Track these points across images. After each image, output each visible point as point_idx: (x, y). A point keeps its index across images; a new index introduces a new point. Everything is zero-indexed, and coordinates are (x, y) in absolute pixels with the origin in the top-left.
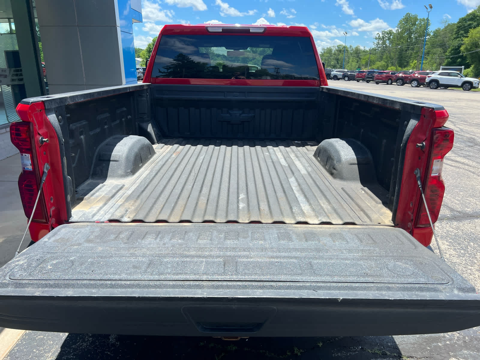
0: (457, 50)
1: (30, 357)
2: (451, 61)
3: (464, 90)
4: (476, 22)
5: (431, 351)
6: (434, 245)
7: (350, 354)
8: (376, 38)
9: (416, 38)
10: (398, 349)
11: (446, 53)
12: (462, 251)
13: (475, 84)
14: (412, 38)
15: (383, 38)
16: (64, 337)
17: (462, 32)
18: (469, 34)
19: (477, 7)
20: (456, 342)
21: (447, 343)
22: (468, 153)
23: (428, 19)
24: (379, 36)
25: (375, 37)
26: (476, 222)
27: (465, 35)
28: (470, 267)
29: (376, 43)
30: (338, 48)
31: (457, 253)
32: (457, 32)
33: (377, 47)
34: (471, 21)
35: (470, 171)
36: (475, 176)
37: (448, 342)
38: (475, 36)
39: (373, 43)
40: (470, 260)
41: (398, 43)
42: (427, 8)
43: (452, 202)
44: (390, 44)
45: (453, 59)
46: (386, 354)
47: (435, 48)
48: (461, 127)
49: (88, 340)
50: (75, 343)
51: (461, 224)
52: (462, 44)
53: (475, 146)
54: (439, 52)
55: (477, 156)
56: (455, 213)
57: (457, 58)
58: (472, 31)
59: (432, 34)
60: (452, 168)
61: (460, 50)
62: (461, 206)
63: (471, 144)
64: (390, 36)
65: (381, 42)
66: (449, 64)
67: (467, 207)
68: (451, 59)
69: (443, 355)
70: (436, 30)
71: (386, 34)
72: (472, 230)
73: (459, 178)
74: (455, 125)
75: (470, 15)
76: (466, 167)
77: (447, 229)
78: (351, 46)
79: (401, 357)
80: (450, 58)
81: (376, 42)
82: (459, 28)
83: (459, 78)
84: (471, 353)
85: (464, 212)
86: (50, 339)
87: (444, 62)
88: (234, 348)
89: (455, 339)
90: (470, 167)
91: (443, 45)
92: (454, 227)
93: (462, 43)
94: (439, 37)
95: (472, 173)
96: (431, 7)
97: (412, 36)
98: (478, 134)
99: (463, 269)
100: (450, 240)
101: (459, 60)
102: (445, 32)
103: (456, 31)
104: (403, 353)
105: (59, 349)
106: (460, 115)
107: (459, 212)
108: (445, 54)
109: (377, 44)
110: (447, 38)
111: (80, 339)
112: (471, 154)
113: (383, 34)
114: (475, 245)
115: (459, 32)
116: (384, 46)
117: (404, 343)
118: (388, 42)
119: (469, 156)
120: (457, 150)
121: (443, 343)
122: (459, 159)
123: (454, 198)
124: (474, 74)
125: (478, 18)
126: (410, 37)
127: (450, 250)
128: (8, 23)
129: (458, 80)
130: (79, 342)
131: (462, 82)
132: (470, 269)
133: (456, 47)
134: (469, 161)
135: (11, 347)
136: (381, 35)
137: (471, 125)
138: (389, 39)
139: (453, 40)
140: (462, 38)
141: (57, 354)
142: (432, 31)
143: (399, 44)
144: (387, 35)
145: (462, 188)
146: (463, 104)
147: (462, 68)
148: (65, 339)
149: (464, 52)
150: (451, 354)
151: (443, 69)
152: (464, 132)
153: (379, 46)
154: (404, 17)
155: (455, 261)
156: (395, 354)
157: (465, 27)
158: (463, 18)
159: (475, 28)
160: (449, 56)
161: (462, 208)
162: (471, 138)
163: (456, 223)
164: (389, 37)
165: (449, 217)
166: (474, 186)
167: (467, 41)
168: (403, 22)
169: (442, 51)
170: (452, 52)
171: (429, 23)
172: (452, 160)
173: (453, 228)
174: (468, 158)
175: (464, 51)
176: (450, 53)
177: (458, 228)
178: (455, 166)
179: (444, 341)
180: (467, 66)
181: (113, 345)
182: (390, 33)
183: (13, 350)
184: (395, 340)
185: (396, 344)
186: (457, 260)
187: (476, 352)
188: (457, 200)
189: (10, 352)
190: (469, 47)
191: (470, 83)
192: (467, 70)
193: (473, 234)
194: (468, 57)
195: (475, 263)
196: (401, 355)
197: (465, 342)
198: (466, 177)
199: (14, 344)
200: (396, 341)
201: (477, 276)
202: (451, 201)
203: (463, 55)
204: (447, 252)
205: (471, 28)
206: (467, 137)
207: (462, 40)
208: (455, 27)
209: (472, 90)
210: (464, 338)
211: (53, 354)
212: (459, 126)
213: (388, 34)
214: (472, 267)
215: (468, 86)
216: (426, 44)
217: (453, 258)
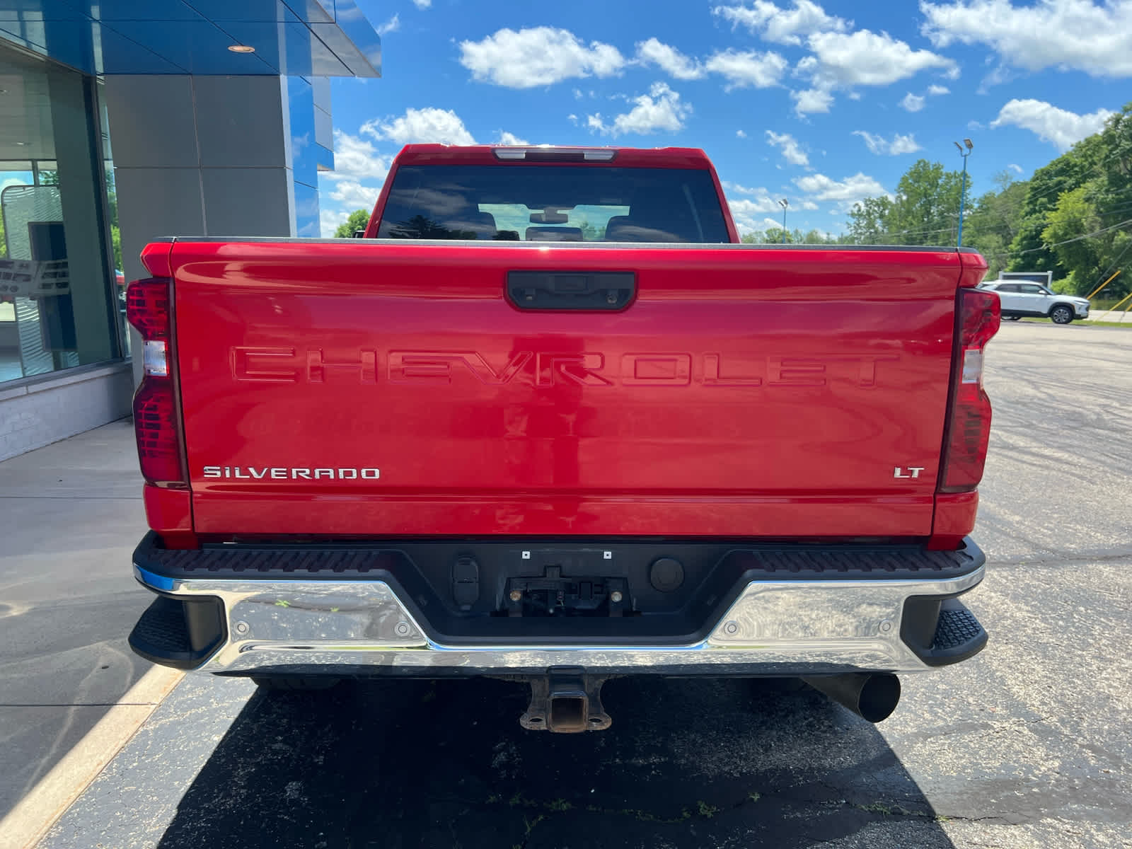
0: (1033, 239)
1: (109, 826)
2: (1022, 262)
3: (1056, 322)
4: (1073, 179)
5: (998, 806)
6: (998, 611)
7: (821, 814)
8: (853, 215)
9: (941, 214)
10: (926, 803)
11: (1010, 246)
12: (1061, 623)
13: (1080, 309)
14: (931, 214)
15: (869, 214)
16: (183, 789)
17: (1044, 200)
18: (1060, 205)
19: (1072, 146)
20: (1053, 789)
21: (1033, 790)
22: (1068, 441)
23: (964, 174)
24: (859, 210)
25: (850, 212)
26: (1089, 569)
27: (1050, 206)
28: (1080, 652)
29: (853, 225)
30: (769, 235)
31: (1049, 626)
32: (1032, 200)
33: (856, 233)
34: (1061, 176)
35: (1073, 474)
36: (1085, 483)
37: (1035, 790)
38: (1073, 208)
39: (846, 226)
40: (1079, 639)
41: (902, 224)
42: (961, 148)
43: (1036, 532)
44: (884, 227)
45: (1026, 259)
46: (901, 814)
47: (984, 234)
48: (1050, 391)
49: (238, 794)
50: (209, 799)
51: (1057, 573)
52: (1046, 226)
53: (1084, 428)
54: (994, 245)
55: (1087, 446)
56: (1044, 552)
57: (1036, 257)
58: (1065, 197)
59: (976, 206)
60: (1034, 468)
61: (1042, 239)
62: (1055, 539)
63: (1072, 424)
64: (884, 209)
65: (863, 223)
66: (1018, 268)
67: (1069, 541)
68: (1023, 257)
69: (1025, 813)
70: (986, 197)
71: (875, 206)
72: (1081, 584)
73: (1050, 487)
74: (1036, 388)
75: (1059, 162)
76: (1065, 466)
77: (1026, 581)
78: (796, 232)
79: (934, 819)
80: (1020, 257)
81: (852, 221)
82: (1036, 192)
83: (1043, 296)
84: (1087, 808)
85: (1063, 551)
86: (152, 792)
87: (1007, 265)
88: (565, 807)
89: (1050, 783)
90: (1073, 467)
91: (1002, 229)
92: (1042, 578)
93: (1045, 222)
94: (992, 212)
95: (1079, 478)
96: (970, 146)
97: (932, 211)
98: (1089, 404)
99: (1065, 655)
100: (1033, 603)
101: (1040, 261)
102: (1005, 199)
103: (1030, 198)
104: (937, 811)
105: (174, 812)
106: (1049, 370)
107: (1054, 551)
108: (1006, 249)
109: (855, 227)
110: (1009, 213)
111: (219, 793)
112: (1076, 443)
113: (867, 205)
114: (1089, 611)
115: (1037, 199)
116: (872, 231)
117: (938, 791)
118: (879, 224)
119: (1071, 446)
120: (1044, 436)
121: (1026, 791)
122: (1047, 452)
123: (1039, 524)
124: (1075, 290)
125: (1076, 169)
126: (928, 213)
127: (1033, 620)
128: (32, 172)
129: (1040, 300)
130: (217, 797)
131: (1050, 305)
132: (1079, 656)
133: (1031, 231)
134: (1070, 456)
135: (64, 808)
136: (863, 208)
137: (1073, 388)
138: (882, 216)
139: (1023, 218)
140: (1044, 212)
141: (169, 820)
142: (974, 199)
143: (904, 228)
144: (876, 209)
145: (1056, 507)
146: (1054, 348)
147: (1047, 276)
148: (186, 791)
149: (1051, 243)
150: (1044, 811)
151: (1006, 277)
152: (1058, 401)
153: (859, 231)
154: (911, 168)
155: (1045, 641)
156: (921, 813)
157: (1048, 188)
158: (1042, 171)
159: (1071, 190)
160: (1017, 251)
161: (1057, 543)
162: (1075, 412)
163: (1045, 570)
164: (881, 212)
165: (1030, 560)
166: (1083, 502)
167: (1056, 218)
168: (910, 181)
169: (1001, 240)
170: (1024, 242)
171: (968, 182)
172: (1033, 454)
173: (1039, 581)
174: (1069, 449)
175: (1050, 240)
176: (1019, 245)
177: (1049, 581)
178: (1040, 466)
179: (1027, 786)
180: (1060, 274)
181: (294, 802)
182: (883, 203)
183: (69, 813)
184: (920, 786)
185: (923, 795)
186: (1051, 638)
187: (1097, 806)
188: (1047, 528)
189: (63, 817)
190: (1061, 233)
191: (1069, 307)
192: (1060, 281)
193: (1084, 591)
194: (1060, 253)
195: (1091, 645)
196: (935, 814)
197: (1073, 789)
198: (1065, 485)
199: (70, 802)
200: (922, 788)
201: (1094, 667)
202: (1033, 531)
203: (1048, 249)
204: (1028, 624)
205: (1062, 190)
206: (1065, 411)
207: (1044, 218)
208: (1028, 188)
209: (1074, 321)
210: (1071, 780)
211: (160, 820)
212: (1046, 390)
213: (877, 205)
214: (1084, 653)
215: (1064, 314)
216: (963, 228)
217: (1041, 635)
